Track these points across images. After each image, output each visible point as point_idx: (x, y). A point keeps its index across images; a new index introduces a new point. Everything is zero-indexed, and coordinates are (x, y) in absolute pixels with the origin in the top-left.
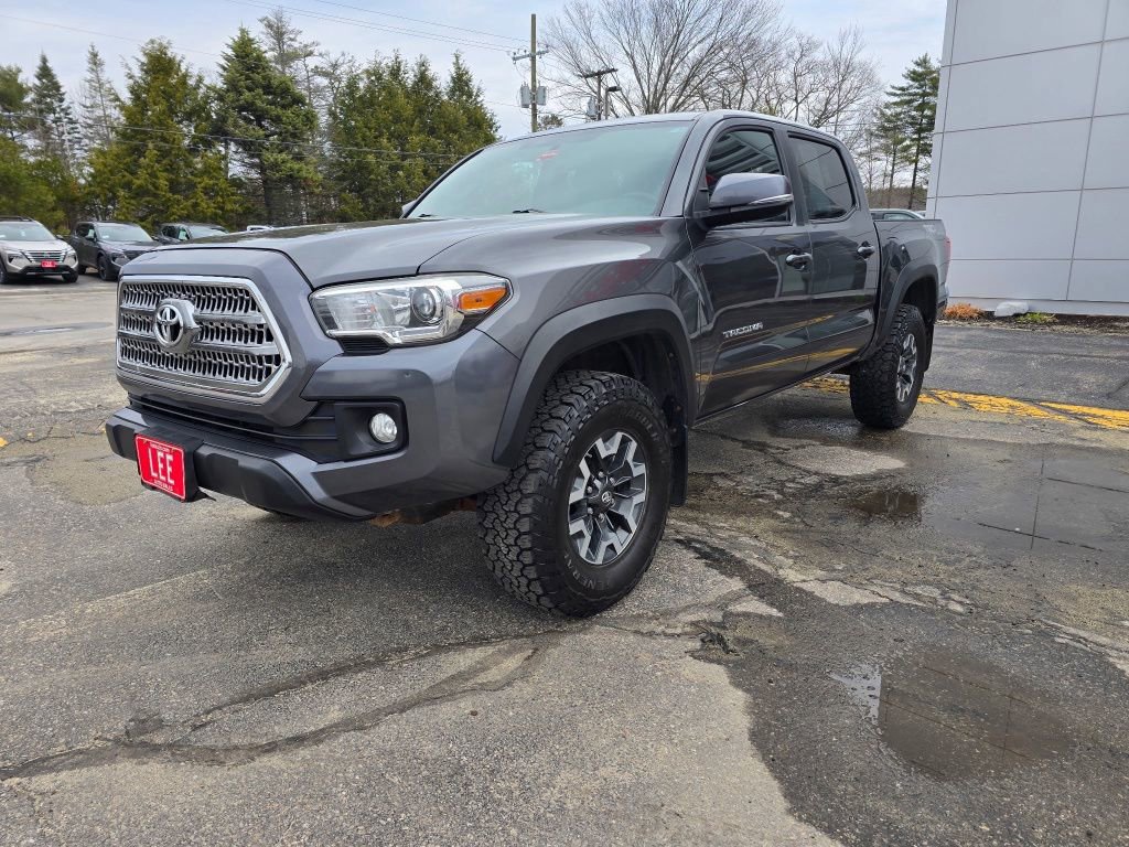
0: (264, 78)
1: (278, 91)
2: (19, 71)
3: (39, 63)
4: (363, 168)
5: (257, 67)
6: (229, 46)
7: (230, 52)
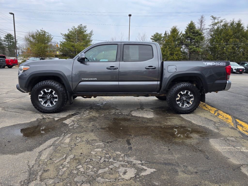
0: (193, 31)
1: (196, 33)
2: (162, 34)
3: (165, 32)
4: (215, 48)
5: (192, 28)
6: (187, 25)
7: (188, 26)
